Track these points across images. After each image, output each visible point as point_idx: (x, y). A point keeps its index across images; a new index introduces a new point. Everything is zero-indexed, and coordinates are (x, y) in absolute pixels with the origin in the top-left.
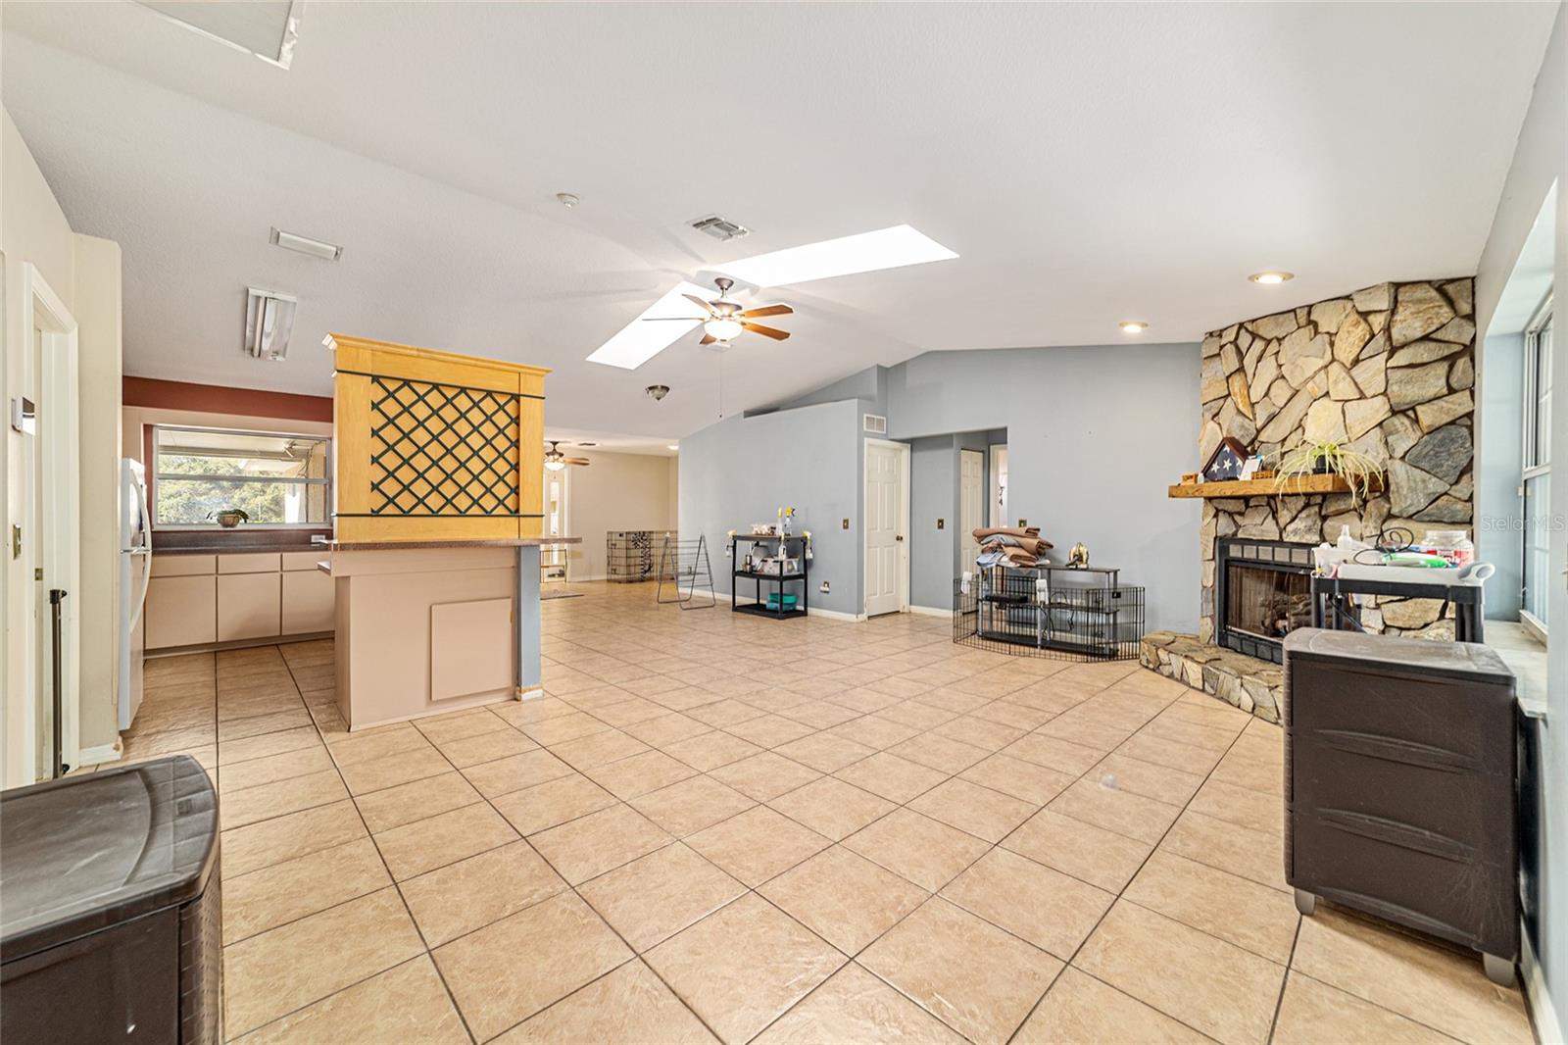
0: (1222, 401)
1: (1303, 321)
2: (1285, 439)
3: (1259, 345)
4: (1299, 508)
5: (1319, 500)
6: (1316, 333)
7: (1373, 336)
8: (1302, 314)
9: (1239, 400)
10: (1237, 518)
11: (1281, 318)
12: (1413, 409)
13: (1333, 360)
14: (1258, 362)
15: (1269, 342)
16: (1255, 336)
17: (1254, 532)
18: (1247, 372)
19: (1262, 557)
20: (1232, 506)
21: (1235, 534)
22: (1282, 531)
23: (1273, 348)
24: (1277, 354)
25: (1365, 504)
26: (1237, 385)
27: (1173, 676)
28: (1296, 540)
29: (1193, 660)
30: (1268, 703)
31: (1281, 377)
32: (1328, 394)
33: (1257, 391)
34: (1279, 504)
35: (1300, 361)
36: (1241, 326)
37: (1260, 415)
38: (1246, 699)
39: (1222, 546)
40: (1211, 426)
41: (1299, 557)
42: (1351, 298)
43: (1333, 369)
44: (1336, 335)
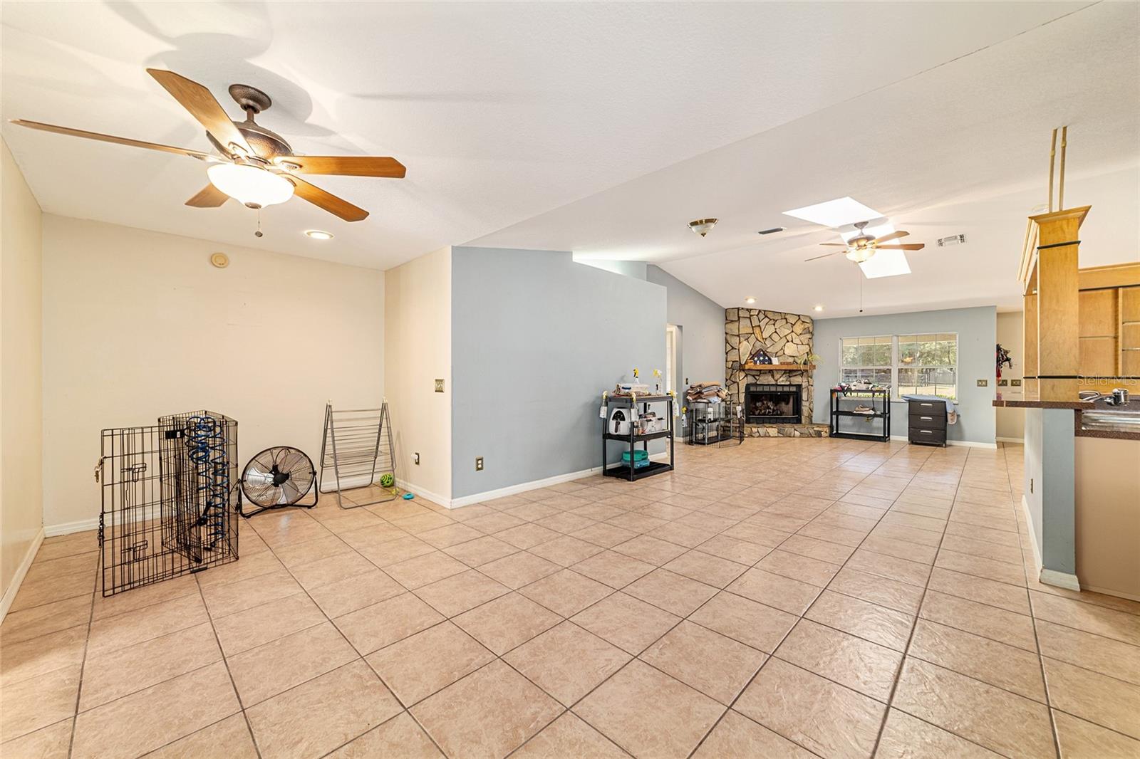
0: (750, 335)
1: (783, 317)
2: (778, 352)
3: (767, 320)
4: (783, 374)
5: (788, 372)
6: (787, 322)
7: (805, 328)
8: (783, 315)
9: (759, 336)
10: (756, 377)
11: (776, 314)
13: (793, 331)
14: (766, 325)
15: (771, 320)
16: (766, 316)
17: (765, 381)
18: (762, 327)
19: (765, 390)
20: (754, 373)
21: (756, 383)
22: (777, 381)
23: (772, 322)
24: (774, 325)
25: (803, 373)
26: (757, 331)
27: (760, 436)
28: (783, 383)
29: (772, 427)
30: (807, 432)
31: (776, 332)
32: (792, 341)
33: (766, 335)
34: (775, 372)
35: (783, 329)
36: (760, 311)
37: (768, 343)
38: (797, 434)
39: (748, 386)
40: (745, 343)
41: (780, 389)
42: (799, 316)
43: (793, 334)
44: (794, 325)
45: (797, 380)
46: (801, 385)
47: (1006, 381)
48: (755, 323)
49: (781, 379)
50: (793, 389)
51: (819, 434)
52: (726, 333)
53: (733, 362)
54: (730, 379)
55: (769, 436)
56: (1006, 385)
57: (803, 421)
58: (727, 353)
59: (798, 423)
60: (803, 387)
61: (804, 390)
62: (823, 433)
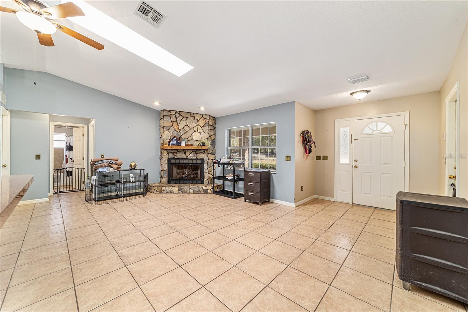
0: (170, 127)
1: (192, 116)
2: (188, 138)
3: (181, 117)
4: (191, 152)
5: (195, 150)
6: (195, 119)
7: (206, 123)
8: (192, 114)
9: (176, 128)
10: (174, 154)
11: (187, 113)
12: (211, 136)
13: (198, 125)
14: (181, 121)
15: (184, 117)
16: (180, 115)
17: (180, 157)
18: (178, 122)
19: (181, 162)
20: (173, 151)
21: (174, 157)
22: (188, 156)
23: (185, 119)
24: (186, 120)
25: (204, 151)
26: (175, 124)
27: (167, 193)
28: (191, 158)
29: (175, 187)
30: (198, 190)
31: (187, 125)
32: (197, 131)
33: (181, 127)
34: (186, 151)
35: (191, 123)
36: (176, 111)
37: (182, 133)
38: (192, 191)
39: (169, 160)
40: (167, 132)
41: (190, 162)
42: (202, 115)
43: (199, 126)
44: (199, 120)
45: (201, 156)
46: (204, 159)
47: (320, 157)
48: (174, 119)
49: (190, 156)
50: (199, 162)
52: (159, 127)
53: (162, 144)
54: (161, 155)
55: (173, 193)
56: (320, 159)
57: (205, 182)
58: (160, 139)
59: (201, 184)
60: (205, 160)
61: (205, 162)
62: (208, 191)
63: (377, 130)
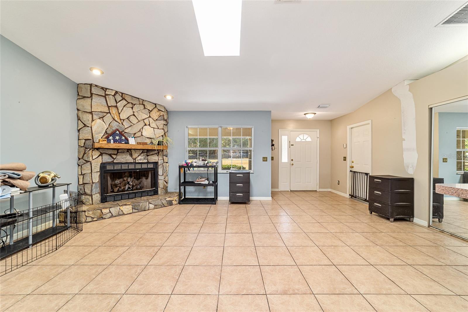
0: (105, 114)
1: (141, 103)
2: (135, 134)
3: (124, 102)
4: (140, 153)
5: (146, 151)
6: (145, 108)
7: (160, 116)
8: (141, 101)
9: (116, 116)
10: (113, 156)
11: (134, 98)
13: (150, 117)
14: (124, 107)
15: (129, 103)
16: (123, 99)
17: (122, 160)
18: (119, 108)
19: (123, 168)
20: (110, 152)
21: (113, 161)
22: (135, 159)
23: (130, 105)
24: (132, 108)
25: (159, 152)
26: (114, 111)
27: (112, 216)
28: (141, 161)
29: (126, 205)
30: (160, 203)
31: (134, 115)
32: (149, 125)
33: (123, 116)
34: (133, 152)
35: (141, 113)
36: (116, 92)
37: (126, 124)
38: (152, 206)
39: (103, 166)
40: (99, 121)
41: (138, 166)
42: (155, 104)
43: (150, 119)
44: (151, 111)
45: (154, 158)
46: (158, 162)
48: (111, 102)
49: (139, 158)
50: (151, 166)
51: (170, 203)
52: (78, 110)
53: (86, 140)
54: (82, 158)
55: (124, 214)
57: (159, 192)
58: (79, 131)
59: (154, 195)
60: (159, 164)
61: (160, 167)
62: (173, 202)
63: (303, 139)
